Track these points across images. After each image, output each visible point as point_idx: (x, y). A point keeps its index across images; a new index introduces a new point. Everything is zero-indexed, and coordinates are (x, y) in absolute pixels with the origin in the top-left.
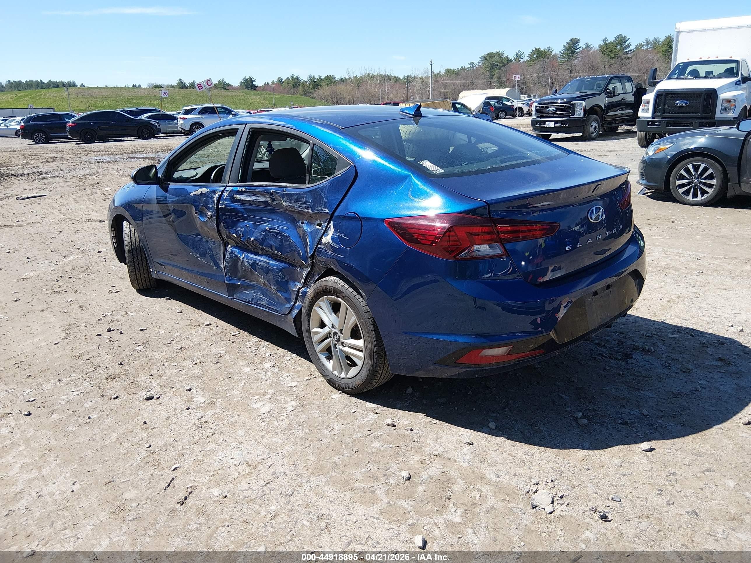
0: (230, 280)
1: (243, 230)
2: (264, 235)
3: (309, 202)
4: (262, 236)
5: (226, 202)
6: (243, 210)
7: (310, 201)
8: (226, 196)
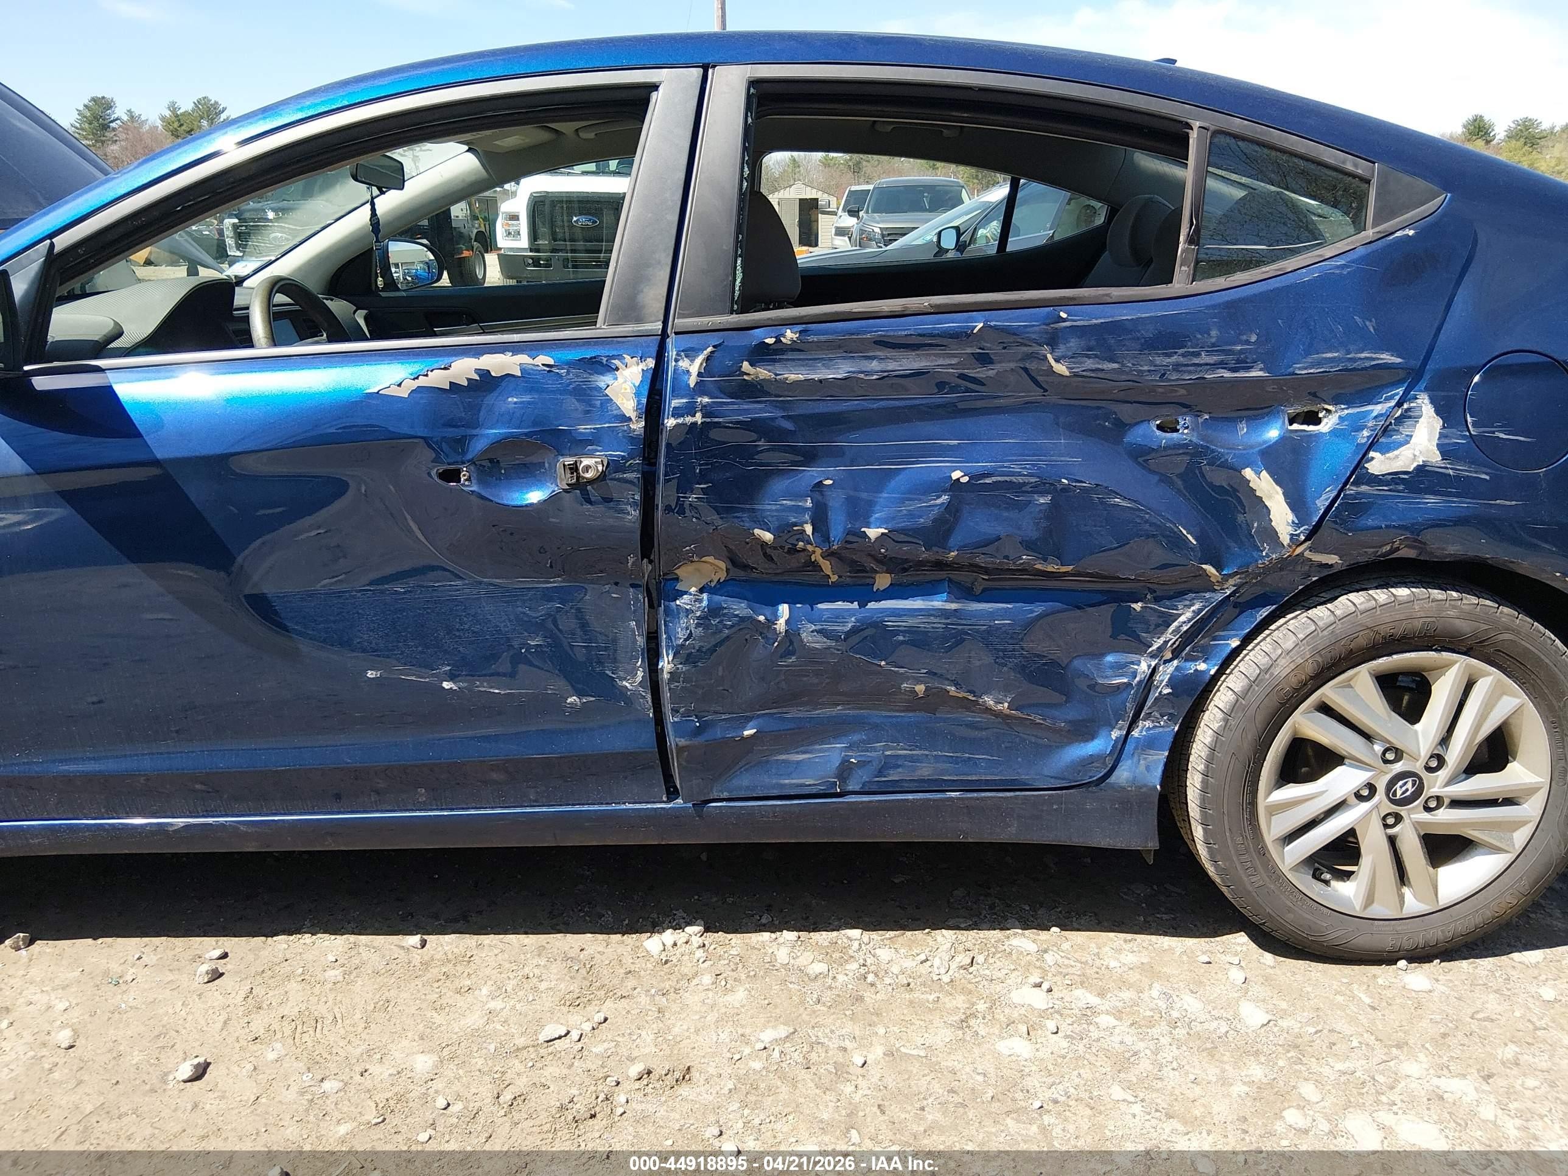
0: (698, 731)
1: (809, 503)
2: (948, 506)
3: (1248, 342)
4: (936, 510)
5: (706, 400)
6: (788, 425)
7: (1254, 338)
8: (700, 374)
